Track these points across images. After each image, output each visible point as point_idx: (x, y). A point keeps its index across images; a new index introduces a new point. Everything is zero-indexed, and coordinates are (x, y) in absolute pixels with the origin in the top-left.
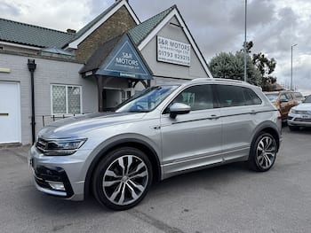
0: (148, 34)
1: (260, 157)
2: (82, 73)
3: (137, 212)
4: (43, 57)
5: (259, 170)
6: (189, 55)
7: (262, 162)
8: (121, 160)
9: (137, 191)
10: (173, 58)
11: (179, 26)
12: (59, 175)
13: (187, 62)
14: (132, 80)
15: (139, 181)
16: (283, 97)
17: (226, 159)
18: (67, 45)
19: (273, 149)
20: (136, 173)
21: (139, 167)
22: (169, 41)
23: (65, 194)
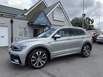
0: (50, 11)
1: (85, 52)
2: (28, 24)
3: (42, 70)
4: (15, 18)
5: (84, 57)
6: (64, 18)
7: (85, 54)
8: (37, 53)
9: (43, 63)
10: (59, 19)
11: (60, 8)
12: (17, 57)
13: (63, 20)
14: (45, 26)
15: (43, 60)
16: (95, 32)
17: (73, 53)
18: (24, 14)
19: (89, 50)
20: (42, 57)
21: (43, 55)
22: (57, 13)
23: (19, 63)
